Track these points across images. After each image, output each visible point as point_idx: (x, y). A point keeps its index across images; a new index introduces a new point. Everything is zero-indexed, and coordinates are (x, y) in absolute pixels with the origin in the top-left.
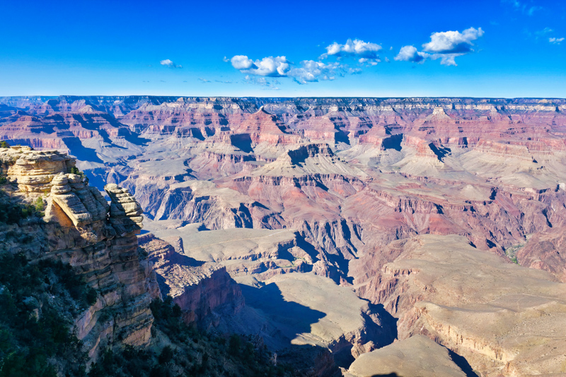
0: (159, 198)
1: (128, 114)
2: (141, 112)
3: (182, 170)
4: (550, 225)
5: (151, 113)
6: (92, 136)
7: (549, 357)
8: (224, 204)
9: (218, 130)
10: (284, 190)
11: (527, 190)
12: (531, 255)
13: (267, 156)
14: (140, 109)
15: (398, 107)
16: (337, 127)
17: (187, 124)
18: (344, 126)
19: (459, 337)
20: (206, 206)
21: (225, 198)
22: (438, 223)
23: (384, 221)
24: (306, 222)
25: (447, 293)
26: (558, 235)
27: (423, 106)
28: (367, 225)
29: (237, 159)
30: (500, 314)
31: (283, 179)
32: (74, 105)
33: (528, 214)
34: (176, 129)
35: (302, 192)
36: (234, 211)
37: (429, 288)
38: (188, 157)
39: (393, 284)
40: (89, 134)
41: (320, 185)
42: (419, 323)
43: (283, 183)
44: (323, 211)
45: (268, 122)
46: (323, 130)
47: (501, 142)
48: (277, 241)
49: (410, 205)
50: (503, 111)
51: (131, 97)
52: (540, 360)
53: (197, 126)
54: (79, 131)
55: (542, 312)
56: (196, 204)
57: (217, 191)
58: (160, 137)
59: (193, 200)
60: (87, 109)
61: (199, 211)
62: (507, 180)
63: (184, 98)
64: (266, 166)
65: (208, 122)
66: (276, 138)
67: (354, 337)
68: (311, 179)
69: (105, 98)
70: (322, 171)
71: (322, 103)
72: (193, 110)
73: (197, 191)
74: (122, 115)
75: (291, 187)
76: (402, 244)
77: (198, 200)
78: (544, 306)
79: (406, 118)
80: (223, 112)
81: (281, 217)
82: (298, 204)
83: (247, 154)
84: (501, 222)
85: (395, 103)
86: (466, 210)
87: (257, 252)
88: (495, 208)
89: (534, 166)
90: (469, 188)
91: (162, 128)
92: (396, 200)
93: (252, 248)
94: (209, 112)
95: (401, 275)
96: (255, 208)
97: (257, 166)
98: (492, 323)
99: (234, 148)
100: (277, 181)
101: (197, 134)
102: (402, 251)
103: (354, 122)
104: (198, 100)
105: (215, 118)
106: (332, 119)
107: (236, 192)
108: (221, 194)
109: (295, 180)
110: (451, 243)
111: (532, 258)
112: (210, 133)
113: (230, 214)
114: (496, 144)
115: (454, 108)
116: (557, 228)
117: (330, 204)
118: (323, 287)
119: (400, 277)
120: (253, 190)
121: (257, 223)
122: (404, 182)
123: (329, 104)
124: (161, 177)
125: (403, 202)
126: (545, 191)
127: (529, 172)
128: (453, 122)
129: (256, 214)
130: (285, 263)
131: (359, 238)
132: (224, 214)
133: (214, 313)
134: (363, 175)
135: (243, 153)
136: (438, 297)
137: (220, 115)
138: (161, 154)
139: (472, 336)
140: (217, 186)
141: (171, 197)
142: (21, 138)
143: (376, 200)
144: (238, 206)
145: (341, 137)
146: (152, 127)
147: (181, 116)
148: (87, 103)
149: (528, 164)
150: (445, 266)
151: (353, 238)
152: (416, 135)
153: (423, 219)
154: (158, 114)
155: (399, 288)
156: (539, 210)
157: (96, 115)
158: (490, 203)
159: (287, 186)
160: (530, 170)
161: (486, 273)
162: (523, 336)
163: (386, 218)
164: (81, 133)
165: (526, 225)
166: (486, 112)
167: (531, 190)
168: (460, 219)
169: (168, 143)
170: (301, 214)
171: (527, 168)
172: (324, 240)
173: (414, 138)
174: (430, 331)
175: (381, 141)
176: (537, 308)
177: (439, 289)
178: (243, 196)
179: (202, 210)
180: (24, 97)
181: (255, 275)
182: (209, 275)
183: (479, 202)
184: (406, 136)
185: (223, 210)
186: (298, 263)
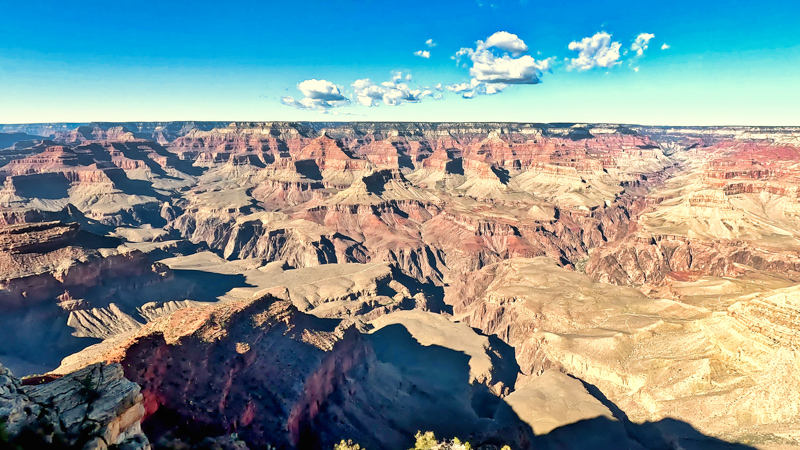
0: (225, 233)
1: (175, 141)
2: (189, 139)
3: (246, 201)
4: (605, 239)
5: (200, 140)
6: (137, 167)
7: (677, 380)
8: (304, 238)
9: (277, 157)
10: (362, 219)
11: (581, 208)
12: (600, 270)
13: (336, 182)
14: (187, 135)
15: (452, 131)
16: (399, 151)
17: (243, 151)
18: (406, 150)
19: (584, 366)
20: (283, 241)
21: (302, 232)
22: (516, 244)
23: (467, 245)
24: (391, 252)
25: (556, 318)
26: (617, 250)
27: (475, 131)
28: (450, 250)
29: (305, 187)
30: (617, 338)
31: (360, 208)
32: (110, 132)
33: (586, 231)
34: (232, 156)
35: (381, 220)
36: (315, 244)
37: (539, 316)
38: (249, 186)
39: (501, 313)
40: (133, 165)
41: (397, 211)
42: (540, 354)
43: (360, 211)
44: (406, 239)
45: (332, 147)
46: (386, 154)
47: (552, 164)
48: (374, 277)
49: (489, 228)
50: (545, 134)
51: (175, 123)
52: (670, 384)
53: (254, 152)
54: (121, 161)
55: (653, 333)
56: (270, 238)
57: (292, 223)
58: (214, 165)
59: (267, 234)
60: (128, 137)
61: (274, 246)
62: (563, 199)
63: (236, 123)
64: (340, 193)
65: (266, 148)
66: (344, 163)
67: (486, 379)
68: (388, 206)
69: (145, 124)
70: (397, 198)
71: (380, 128)
72: (247, 136)
73: (270, 224)
74: (166, 142)
75: (369, 215)
76: (494, 269)
77: (272, 234)
78: (654, 326)
79: (461, 142)
80: (281, 137)
81: (364, 248)
82: (379, 233)
83: (315, 181)
84: (566, 239)
85: (450, 128)
86: (538, 230)
87: (355, 290)
88: (560, 226)
89: (583, 186)
90: (535, 209)
91: (215, 155)
92: (475, 223)
93: (349, 286)
94: (266, 137)
95: (506, 303)
96: (337, 240)
97: (328, 194)
98: (613, 348)
99: (299, 175)
100: (354, 209)
101: (255, 161)
102: (495, 276)
103: (414, 147)
104: (253, 125)
105: (273, 144)
106: (394, 144)
107: (313, 223)
108: (297, 226)
109: (373, 207)
110: (542, 265)
111: (601, 272)
112: (270, 159)
113: (311, 247)
114: (548, 166)
115: (502, 132)
116: (612, 243)
117: (410, 231)
118: (437, 325)
119: (505, 305)
120: (329, 220)
121: (340, 256)
122: (475, 205)
123: (387, 128)
124: (224, 209)
125: (482, 226)
126: (596, 208)
127: (579, 191)
128: (507, 146)
129: (339, 247)
130: (385, 300)
131: (444, 264)
132: (304, 248)
133: (349, 379)
134: (436, 199)
135: (309, 181)
136: (549, 323)
137: (278, 141)
138: (218, 184)
139: (597, 364)
140: (290, 218)
141: (240, 232)
142: (51, 171)
143: (456, 224)
144: (319, 239)
145: (405, 162)
146: (203, 155)
147: (235, 142)
148: (125, 130)
149: (578, 184)
150: (547, 290)
151: (439, 264)
152: (476, 159)
153: (502, 241)
154: (209, 140)
155: (507, 317)
156: (595, 226)
157: (140, 144)
158: (555, 221)
159: (365, 214)
160: (580, 189)
161: (586, 295)
162: (644, 359)
163: (468, 242)
164: (124, 163)
165: (586, 241)
166: (532, 136)
167: (584, 208)
168: (534, 239)
169: (223, 171)
170: (385, 243)
171: (578, 188)
172: (411, 268)
173: (474, 161)
174: (553, 361)
175: (444, 165)
176: (648, 328)
177: (548, 316)
178: (321, 227)
179: (278, 245)
180: (46, 124)
181: (359, 316)
182: (341, 336)
183: (546, 222)
184: (465, 159)
185: (303, 243)
186: (398, 298)
